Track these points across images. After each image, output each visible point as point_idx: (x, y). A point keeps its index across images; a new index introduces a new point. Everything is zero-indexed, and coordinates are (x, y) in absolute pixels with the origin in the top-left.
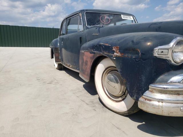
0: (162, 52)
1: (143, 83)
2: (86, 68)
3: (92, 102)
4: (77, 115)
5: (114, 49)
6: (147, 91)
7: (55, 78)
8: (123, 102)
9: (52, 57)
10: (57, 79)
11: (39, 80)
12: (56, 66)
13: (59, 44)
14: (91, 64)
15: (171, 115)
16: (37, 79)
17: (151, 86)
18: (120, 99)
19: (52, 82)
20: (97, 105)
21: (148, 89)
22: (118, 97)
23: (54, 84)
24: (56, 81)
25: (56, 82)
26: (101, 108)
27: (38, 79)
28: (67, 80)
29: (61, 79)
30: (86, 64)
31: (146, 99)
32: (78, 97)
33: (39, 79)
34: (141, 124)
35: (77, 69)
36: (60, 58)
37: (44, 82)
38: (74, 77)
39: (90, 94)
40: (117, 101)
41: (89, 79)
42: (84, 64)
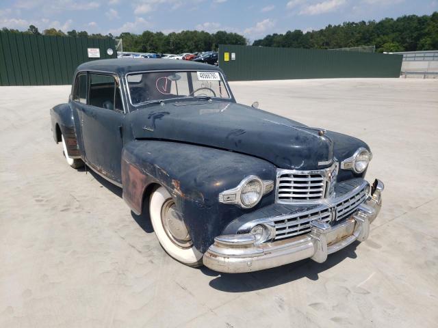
0: (228, 198)
1: (209, 233)
2: (135, 193)
3: (148, 247)
4: (124, 274)
5: (173, 183)
6: (212, 246)
7: (72, 194)
8: (191, 249)
9: (59, 140)
10: (78, 199)
11: (42, 201)
12: (70, 161)
13: (73, 118)
14: (143, 190)
15: (237, 272)
16: (37, 201)
17: (217, 239)
18: (188, 244)
19: (69, 205)
20: (155, 252)
21: (212, 242)
22: (184, 242)
23: (75, 210)
24: (76, 204)
25: (78, 206)
26: (162, 258)
27: (37, 199)
28: (98, 198)
29: (85, 196)
30: (135, 186)
31: (211, 254)
32: (123, 238)
33: (40, 198)
34: (215, 278)
35: (118, 182)
36: (78, 148)
37: (54, 208)
38: (111, 191)
39: (144, 231)
40: (183, 248)
41: (140, 211)
42: (131, 185)
